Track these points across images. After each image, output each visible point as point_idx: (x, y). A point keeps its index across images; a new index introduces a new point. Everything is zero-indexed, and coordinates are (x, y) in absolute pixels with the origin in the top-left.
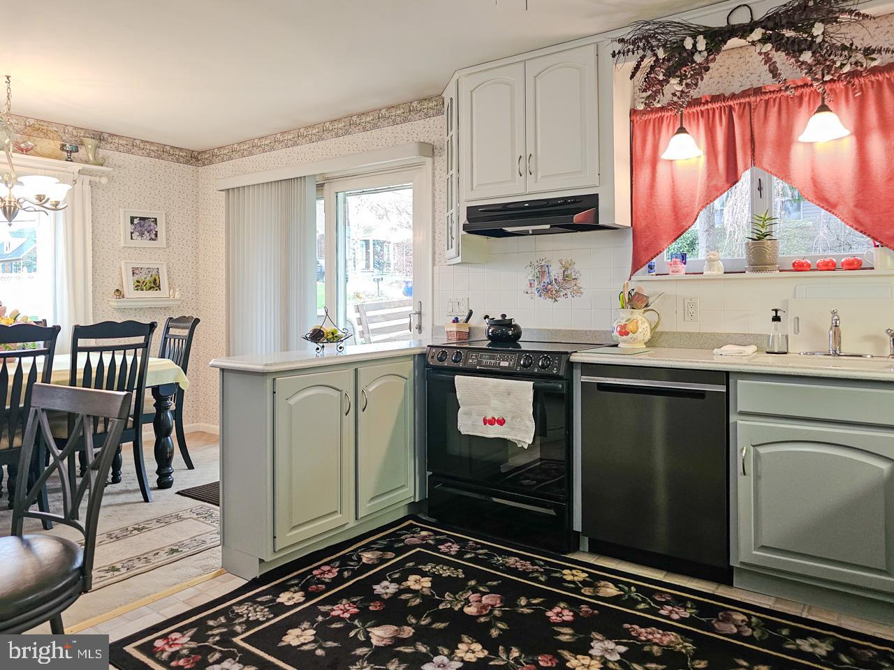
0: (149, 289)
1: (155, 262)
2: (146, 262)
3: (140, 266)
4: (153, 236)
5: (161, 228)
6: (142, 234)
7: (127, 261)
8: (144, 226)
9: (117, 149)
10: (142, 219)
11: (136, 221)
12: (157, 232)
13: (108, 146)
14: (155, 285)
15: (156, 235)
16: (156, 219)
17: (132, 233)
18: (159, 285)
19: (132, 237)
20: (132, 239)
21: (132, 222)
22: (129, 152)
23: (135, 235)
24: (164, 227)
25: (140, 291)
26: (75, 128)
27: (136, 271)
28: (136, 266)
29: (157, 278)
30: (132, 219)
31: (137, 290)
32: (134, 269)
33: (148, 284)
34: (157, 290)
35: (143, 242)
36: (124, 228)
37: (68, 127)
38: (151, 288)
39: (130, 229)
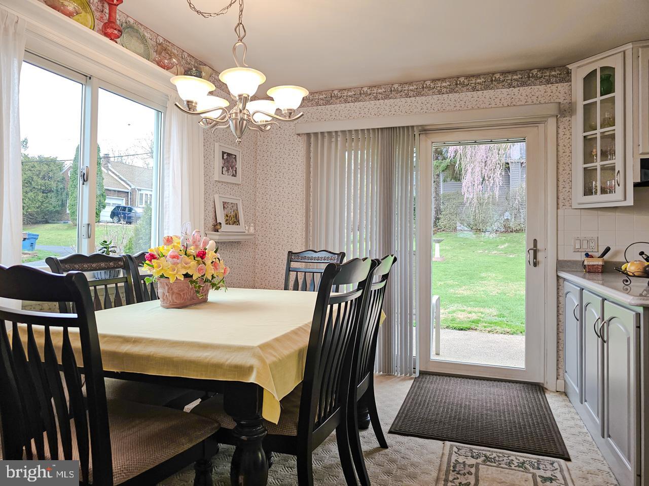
1: (235, 198)
2: (230, 198)
3: (227, 200)
6: (228, 170)
7: (221, 195)
10: (229, 155)
12: (236, 168)
14: (236, 222)
16: (236, 156)
17: (223, 168)
18: (239, 221)
20: (222, 173)
23: (225, 169)
25: (228, 226)
26: (189, 55)
27: (226, 206)
28: (225, 200)
29: (237, 213)
31: (227, 224)
32: (224, 203)
33: (233, 218)
34: (238, 225)
35: (228, 178)
36: (218, 162)
37: (184, 53)
38: (234, 223)
39: (222, 165)
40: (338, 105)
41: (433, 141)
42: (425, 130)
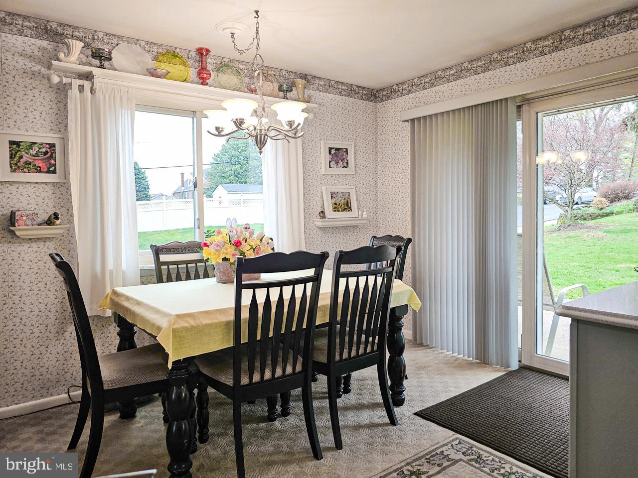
0: (344, 210)
1: (347, 187)
2: (340, 188)
3: (336, 190)
4: (345, 164)
5: (351, 157)
6: (337, 163)
7: (326, 187)
8: (338, 155)
9: (318, 89)
10: (337, 149)
11: (333, 152)
12: (348, 160)
13: (311, 87)
14: (348, 207)
15: (347, 163)
16: (347, 149)
17: (330, 162)
18: (351, 207)
19: (330, 165)
20: (330, 167)
21: (330, 153)
22: (326, 91)
23: (333, 163)
24: (353, 157)
25: (337, 212)
26: (288, 72)
27: (334, 195)
28: (333, 190)
29: (349, 201)
30: (330, 149)
31: (335, 211)
32: (332, 193)
33: (343, 206)
34: (349, 211)
35: (338, 170)
36: (325, 158)
37: (282, 71)
38: (345, 209)
39: (328, 160)
40: (442, 86)
41: (537, 111)
42: (528, 100)
